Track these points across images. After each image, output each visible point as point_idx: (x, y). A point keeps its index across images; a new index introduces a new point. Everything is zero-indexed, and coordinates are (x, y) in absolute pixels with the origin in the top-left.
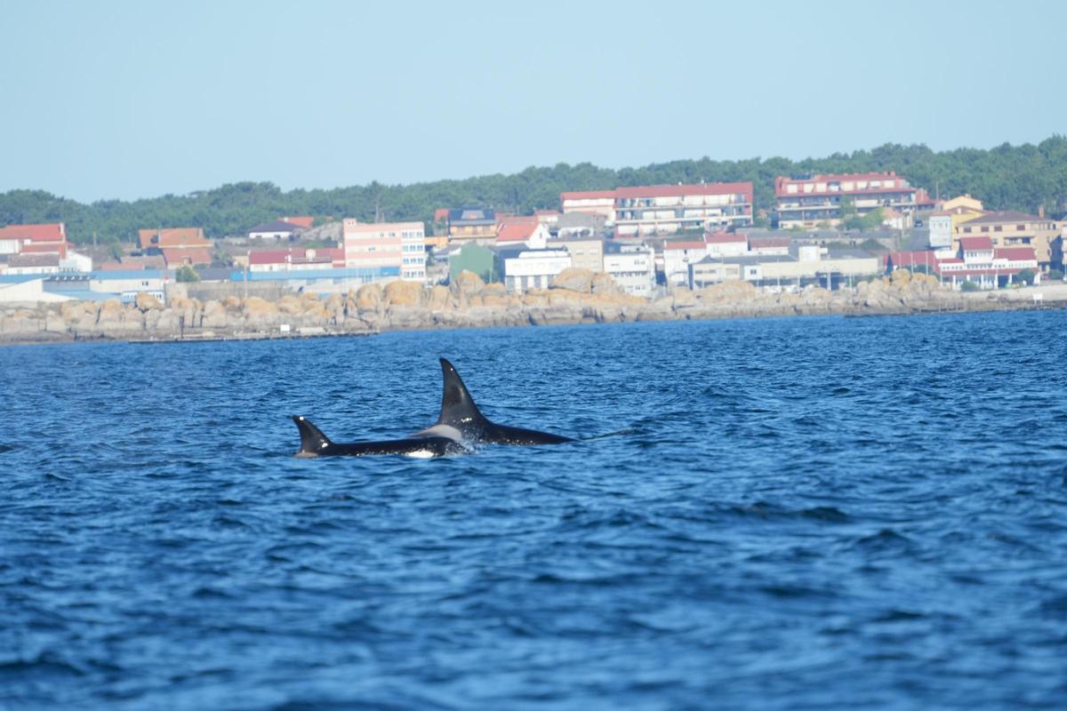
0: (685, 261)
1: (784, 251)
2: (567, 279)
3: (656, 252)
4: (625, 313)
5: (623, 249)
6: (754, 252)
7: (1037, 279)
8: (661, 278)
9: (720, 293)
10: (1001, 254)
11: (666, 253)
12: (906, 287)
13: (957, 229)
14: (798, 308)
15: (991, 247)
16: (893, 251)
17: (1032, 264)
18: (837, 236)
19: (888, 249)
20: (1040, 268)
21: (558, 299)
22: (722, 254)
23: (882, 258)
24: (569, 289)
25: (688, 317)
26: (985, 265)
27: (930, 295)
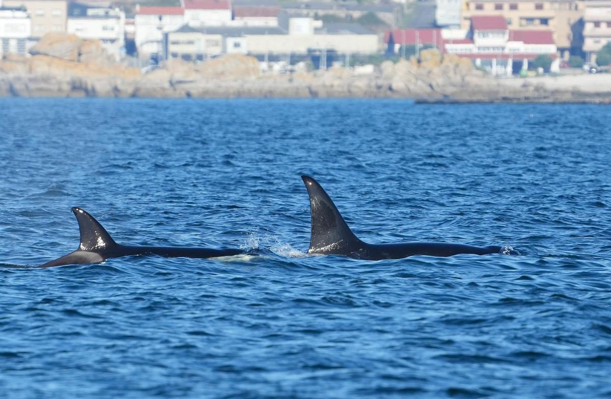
0: (160, 28)
1: (273, 22)
2: (51, 44)
3: (127, 17)
4: (120, 87)
5: (90, 12)
6: (238, 23)
7: (555, 66)
8: (131, 47)
9: (220, 68)
10: (516, 36)
11: (139, 19)
12: (436, 70)
13: (468, 5)
14: (314, 89)
15: (505, 28)
16: (394, 28)
17: (551, 49)
18: (331, 8)
19: (388, 26)
20: (559, 54)
21: (42, 67)
22: (202, 23)
23: (382, 35)
24: (54, 57)
25: (189, 95)
26: (498, 48)
27: (463, 79)
